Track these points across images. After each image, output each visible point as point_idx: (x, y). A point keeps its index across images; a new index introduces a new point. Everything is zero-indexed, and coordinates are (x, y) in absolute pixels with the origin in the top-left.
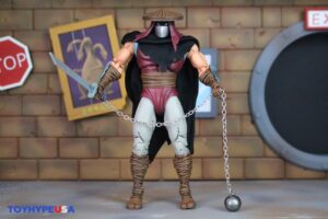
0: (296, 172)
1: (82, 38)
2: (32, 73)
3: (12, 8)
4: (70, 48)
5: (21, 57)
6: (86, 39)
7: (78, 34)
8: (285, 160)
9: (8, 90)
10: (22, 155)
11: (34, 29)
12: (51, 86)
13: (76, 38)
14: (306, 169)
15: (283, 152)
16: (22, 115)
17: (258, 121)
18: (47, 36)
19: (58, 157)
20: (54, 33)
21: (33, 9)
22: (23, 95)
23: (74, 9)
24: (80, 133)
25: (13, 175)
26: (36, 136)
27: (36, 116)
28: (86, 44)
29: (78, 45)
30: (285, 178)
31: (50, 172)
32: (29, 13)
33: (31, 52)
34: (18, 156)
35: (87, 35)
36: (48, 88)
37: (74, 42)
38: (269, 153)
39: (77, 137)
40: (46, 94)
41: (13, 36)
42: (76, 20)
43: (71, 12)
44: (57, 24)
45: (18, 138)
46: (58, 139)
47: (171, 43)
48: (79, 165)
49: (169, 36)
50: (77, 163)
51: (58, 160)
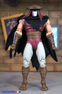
4: (8, 25)
6: (14, 22)
7: (11, 20)
13: (10, 21)
28: (14, 23)
29: (11, 24)
35: (14, 20)
37: (10, 23)
42: (10, 15)
43: (8, 12)
44: (3, 16)
49: (38, 15)
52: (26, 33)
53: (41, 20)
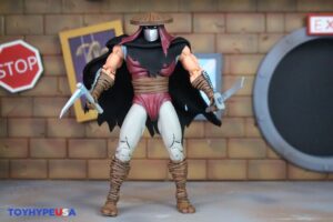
0: (298, 173)
1: (90, 42)
2: (42, 75)
3: (24, 14)
4: (79, 52)
5: (32, 61)
6: (95, 43)
7: (87, 38)
8: (287, 162)
9: (19, 93)
10: (33, 155)
11: (45, 33)
12: (61, 88)
13: (85, 42)
14: (307, 170)
15: (285, 154)
16: (33, 117)
17: (261, 124)
18: (57, 40)
19: (67, 157)
20: (64, 38)
21: (44, 15)
22: (33, 97)
23: (83, 14)
24: (88, 134)
25: (24, 174)
26: (46, 137)
27: (46, 118)
28: (95, 48)
29: (87, 49)
30: (286, 178)
31: (59, 172)
32: (41, 18)
33: (42, 56)
34: (28, 156)
35: (96, 40)
36: (58, 90)
37: (83, 46)
38: (272, 154)
39: (85, 137)
40: (56, 96)
41: (25, 40)
42: (85, 25)
43: (81, 18)
44: (66, 29)
45: (29, 138)
46: (67, 139)
47: (161, 47)
48: (87, 165)
50: (85, 163)
51: (67, 160)
52: (131, 79)
53: (166, 52)
